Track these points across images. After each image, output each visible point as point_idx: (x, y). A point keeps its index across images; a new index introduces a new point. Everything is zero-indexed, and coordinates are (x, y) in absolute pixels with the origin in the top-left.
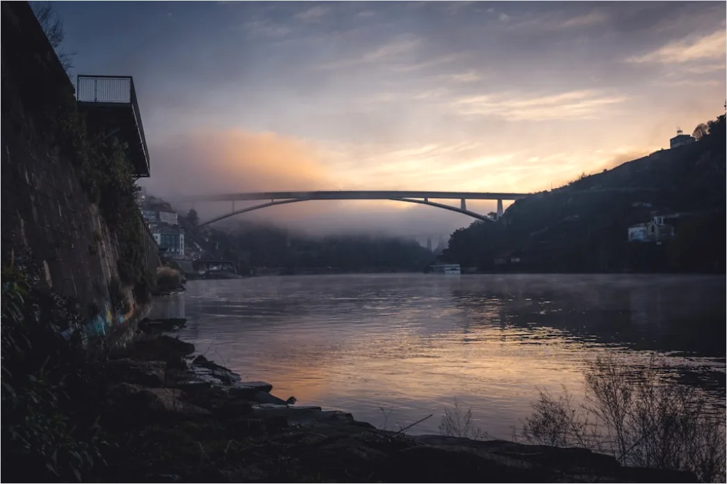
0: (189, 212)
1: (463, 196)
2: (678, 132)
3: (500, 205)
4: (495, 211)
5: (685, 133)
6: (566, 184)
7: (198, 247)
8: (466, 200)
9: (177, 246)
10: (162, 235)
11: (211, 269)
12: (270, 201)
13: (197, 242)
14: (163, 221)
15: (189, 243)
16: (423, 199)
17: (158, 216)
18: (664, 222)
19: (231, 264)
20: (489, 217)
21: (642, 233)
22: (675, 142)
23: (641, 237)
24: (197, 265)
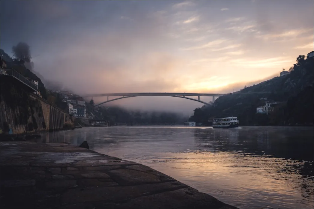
0: (90, 101)
1: (199, 95)
2: (283, 70)
3: (214, 98)
4: (212, 101)
5: (286, 70)
6: (239, 90)
7: (92, 114)
8: (200, 97)
9: (83, 114)
10: (77, 110)
11: (96, 123)
12: (122, 96)
13: (92, 112)
14: (79, 104)
15: (88, 112)
16: (183, 96)
17: (77, 102)
18: (270, 106)
19: (105, 121)
20: (210, 103)
21: (261, 110)
22: (282, 74)
23: (261, 112)
24: (91, 121)
